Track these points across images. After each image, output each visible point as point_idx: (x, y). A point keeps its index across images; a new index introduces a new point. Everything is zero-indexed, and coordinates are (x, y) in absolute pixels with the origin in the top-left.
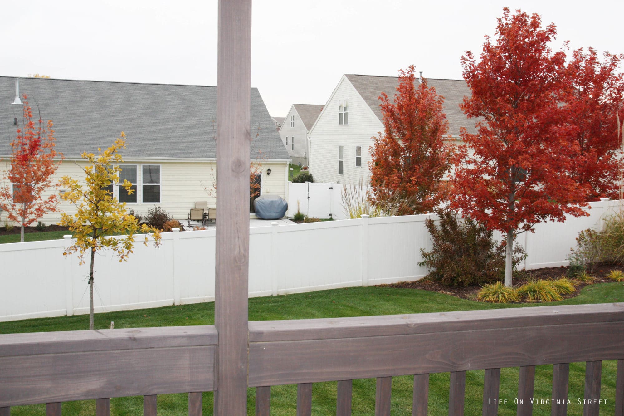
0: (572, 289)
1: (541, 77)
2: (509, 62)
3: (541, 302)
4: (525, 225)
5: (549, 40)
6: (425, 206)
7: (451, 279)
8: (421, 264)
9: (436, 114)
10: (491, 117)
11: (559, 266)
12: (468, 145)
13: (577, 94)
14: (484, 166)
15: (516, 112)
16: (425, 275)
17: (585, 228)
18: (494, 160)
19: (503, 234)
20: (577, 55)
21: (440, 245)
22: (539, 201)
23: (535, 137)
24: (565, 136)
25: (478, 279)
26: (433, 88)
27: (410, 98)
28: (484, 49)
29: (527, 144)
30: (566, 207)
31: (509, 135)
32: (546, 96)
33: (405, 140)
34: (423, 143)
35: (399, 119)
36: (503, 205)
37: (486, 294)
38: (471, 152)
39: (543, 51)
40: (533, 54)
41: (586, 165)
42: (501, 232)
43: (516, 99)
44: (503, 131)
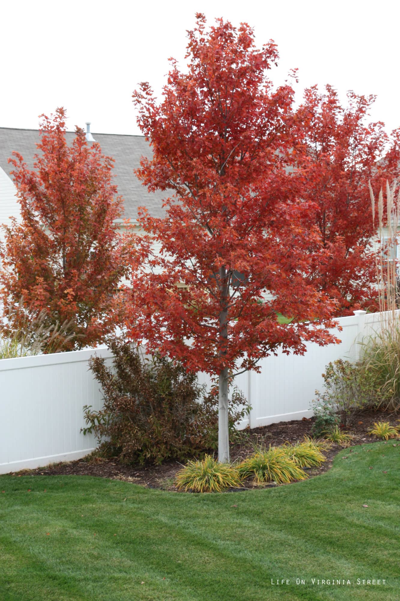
0: (321, 458)
1: (259, 126)
2: (208, 101)
3: (275, 486)
4: (245, 361)
5: (268, 68)
6: (90, 334)
7: (135, 454)
8: (85, 430)
9: (102, 187)
10: (185, 190)
11: (300, 418)
12: (151, 235)
13: (313, 155)
14: (177, 268)
15: (223, 182)
16: (93, 449)
17: (334, 359)
18: (193, 259)
19: (213, 376)
20: (310, 95)
21: (115, 399)
22: (265, 322)
23: (254, 221)
24: (299, 218)
25: (177, 452)
26: (96, 145)
27: (60, 160)
28: (169, 79)
29: (242, 231)
30: (306, 330)
31: (213, 218)
32: (268, 156)
33: (55, 228)
34: (85, 233)
35: (44, 195)
36: (210, 331)
37: (189, 477)
38: (157, 246)
39: (259, 84)
40: (245, 89)
41: (331, 261)
42: (209, 374)
43: (222, 159)
44: (205, 213)
